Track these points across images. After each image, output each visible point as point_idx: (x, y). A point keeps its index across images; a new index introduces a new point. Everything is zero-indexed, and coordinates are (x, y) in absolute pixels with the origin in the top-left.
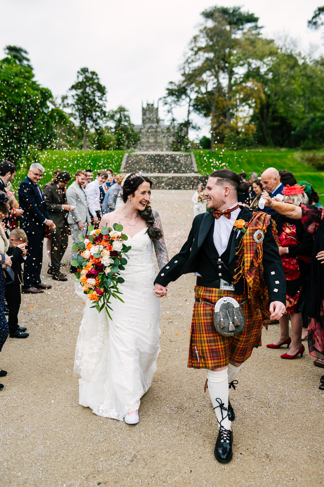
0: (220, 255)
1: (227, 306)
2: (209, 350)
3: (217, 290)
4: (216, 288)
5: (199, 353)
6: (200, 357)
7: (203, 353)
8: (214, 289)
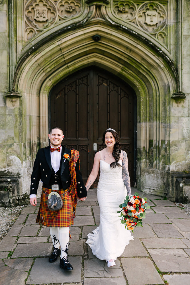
0: (56, 172)
1: (54, 196)
2: (48, 218)
3: (51, 190)
4: (50, 189)
5: (44, 219)
6: (44, 221)
7: (45, 219)
8: (49, 189)
